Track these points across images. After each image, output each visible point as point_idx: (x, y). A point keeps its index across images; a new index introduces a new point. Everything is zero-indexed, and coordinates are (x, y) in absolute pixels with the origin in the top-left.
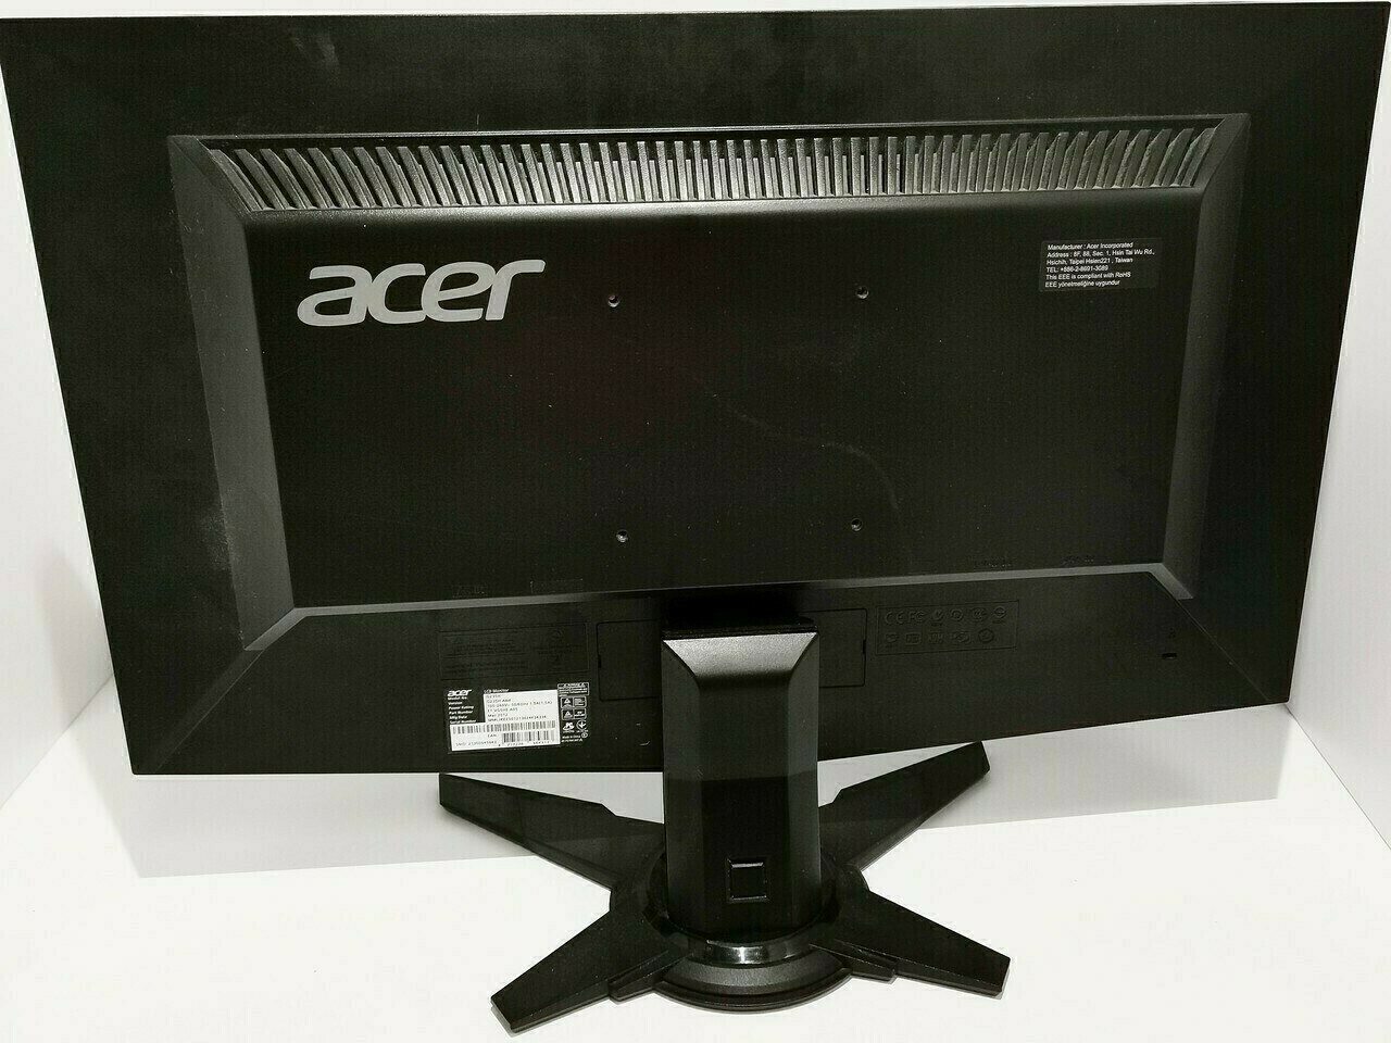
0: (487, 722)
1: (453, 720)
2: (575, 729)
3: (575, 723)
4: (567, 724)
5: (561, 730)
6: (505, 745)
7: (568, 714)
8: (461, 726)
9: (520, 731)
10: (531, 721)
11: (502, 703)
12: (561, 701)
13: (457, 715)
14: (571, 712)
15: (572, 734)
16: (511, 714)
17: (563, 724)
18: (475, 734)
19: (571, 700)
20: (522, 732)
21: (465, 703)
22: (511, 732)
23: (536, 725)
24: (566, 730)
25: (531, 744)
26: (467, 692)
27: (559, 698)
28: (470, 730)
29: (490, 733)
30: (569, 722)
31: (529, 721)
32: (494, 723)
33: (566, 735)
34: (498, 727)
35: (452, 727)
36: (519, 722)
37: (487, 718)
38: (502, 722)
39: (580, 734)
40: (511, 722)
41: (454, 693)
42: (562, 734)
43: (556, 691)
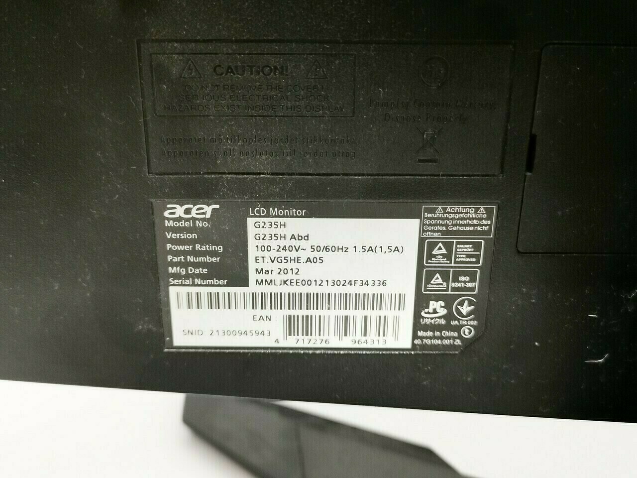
0: (253, 287)
1: (177, 276)
2: (449, 317)
3: (449, 301)
4: (433, 305)
5: (417, 316)
6: (291, 342)
7: (437, 280)
8: (194, 290)
9: (323, 313)
10: (351, 290)
11: (287, 243)
12: (425, 248)
13: (185, 265)
14: (445, 276)
15: (440, 328)
16: (308, 271)
17: (421, 302)
18: (223, 312)
19: (449, 246)
20: (330, 314)
21: (204, 236)
22: (304, 312)
23: (360, 301)
24: (427, 317)
25: (346, 343)
26: (208, 210)
27: (421, 241)
28: (214, 302)
29: (259, 312)
30: (437, 298)
31: (348, 289)
32: (267, 289)
33: (426, 328)
34: (276, 301)
35: (173, 291)
36: (325, 289)
37: (253, 276)
38: (286, 289)
39: (458, 328)
40: (305, 290)
41: (180, 211)
42: (418, 325)
43: (416, 223)
